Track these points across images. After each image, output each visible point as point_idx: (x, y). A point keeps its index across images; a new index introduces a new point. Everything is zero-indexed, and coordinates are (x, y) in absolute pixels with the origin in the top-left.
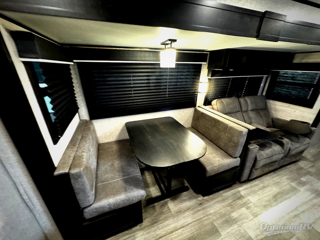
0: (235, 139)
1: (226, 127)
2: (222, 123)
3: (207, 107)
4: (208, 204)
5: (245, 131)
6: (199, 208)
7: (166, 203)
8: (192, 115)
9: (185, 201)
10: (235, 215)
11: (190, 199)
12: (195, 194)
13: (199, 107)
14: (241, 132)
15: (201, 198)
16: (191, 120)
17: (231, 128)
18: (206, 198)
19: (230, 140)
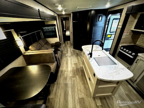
0: (52, 56)
1: (46, 55)
2: (43, 54)
3: (29, 51)
4: (59, 81)
5: (53, 52)
6: (58, 86)
7: (49, 99)
8: (23, 59)
9: (53, 89)
10: (65, 76)
11: (54, 87)
12: (53, 84)
13: (24, 53)
14: (52, 53)
15: (56, 83)
16: (25, 61)
17: (48, 54)
18: (57, 81)
19: (50, 58)
